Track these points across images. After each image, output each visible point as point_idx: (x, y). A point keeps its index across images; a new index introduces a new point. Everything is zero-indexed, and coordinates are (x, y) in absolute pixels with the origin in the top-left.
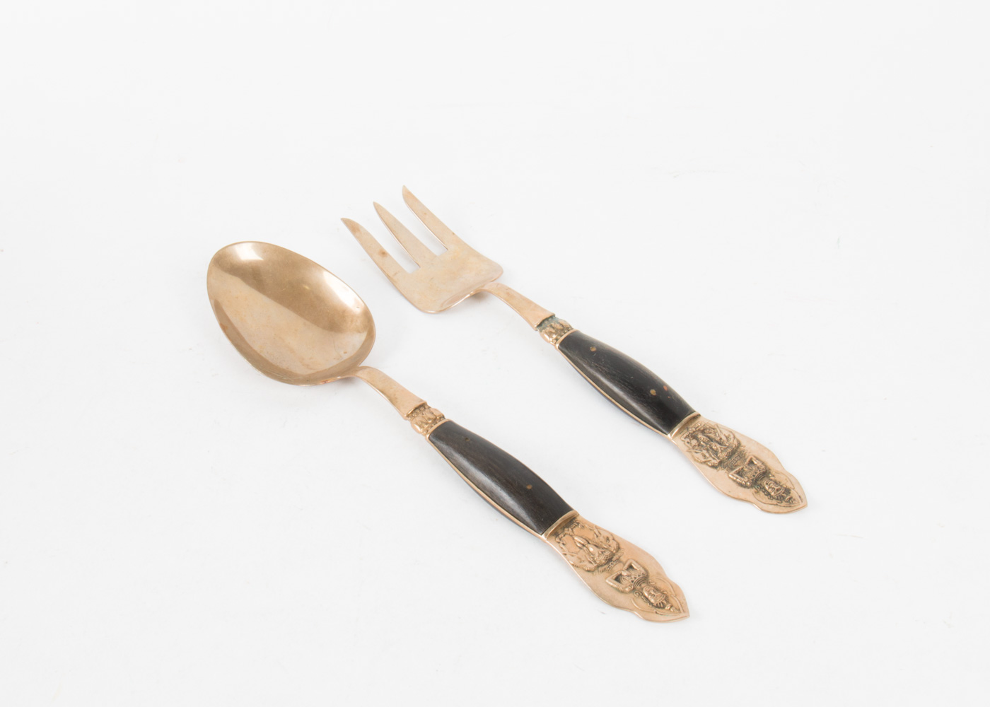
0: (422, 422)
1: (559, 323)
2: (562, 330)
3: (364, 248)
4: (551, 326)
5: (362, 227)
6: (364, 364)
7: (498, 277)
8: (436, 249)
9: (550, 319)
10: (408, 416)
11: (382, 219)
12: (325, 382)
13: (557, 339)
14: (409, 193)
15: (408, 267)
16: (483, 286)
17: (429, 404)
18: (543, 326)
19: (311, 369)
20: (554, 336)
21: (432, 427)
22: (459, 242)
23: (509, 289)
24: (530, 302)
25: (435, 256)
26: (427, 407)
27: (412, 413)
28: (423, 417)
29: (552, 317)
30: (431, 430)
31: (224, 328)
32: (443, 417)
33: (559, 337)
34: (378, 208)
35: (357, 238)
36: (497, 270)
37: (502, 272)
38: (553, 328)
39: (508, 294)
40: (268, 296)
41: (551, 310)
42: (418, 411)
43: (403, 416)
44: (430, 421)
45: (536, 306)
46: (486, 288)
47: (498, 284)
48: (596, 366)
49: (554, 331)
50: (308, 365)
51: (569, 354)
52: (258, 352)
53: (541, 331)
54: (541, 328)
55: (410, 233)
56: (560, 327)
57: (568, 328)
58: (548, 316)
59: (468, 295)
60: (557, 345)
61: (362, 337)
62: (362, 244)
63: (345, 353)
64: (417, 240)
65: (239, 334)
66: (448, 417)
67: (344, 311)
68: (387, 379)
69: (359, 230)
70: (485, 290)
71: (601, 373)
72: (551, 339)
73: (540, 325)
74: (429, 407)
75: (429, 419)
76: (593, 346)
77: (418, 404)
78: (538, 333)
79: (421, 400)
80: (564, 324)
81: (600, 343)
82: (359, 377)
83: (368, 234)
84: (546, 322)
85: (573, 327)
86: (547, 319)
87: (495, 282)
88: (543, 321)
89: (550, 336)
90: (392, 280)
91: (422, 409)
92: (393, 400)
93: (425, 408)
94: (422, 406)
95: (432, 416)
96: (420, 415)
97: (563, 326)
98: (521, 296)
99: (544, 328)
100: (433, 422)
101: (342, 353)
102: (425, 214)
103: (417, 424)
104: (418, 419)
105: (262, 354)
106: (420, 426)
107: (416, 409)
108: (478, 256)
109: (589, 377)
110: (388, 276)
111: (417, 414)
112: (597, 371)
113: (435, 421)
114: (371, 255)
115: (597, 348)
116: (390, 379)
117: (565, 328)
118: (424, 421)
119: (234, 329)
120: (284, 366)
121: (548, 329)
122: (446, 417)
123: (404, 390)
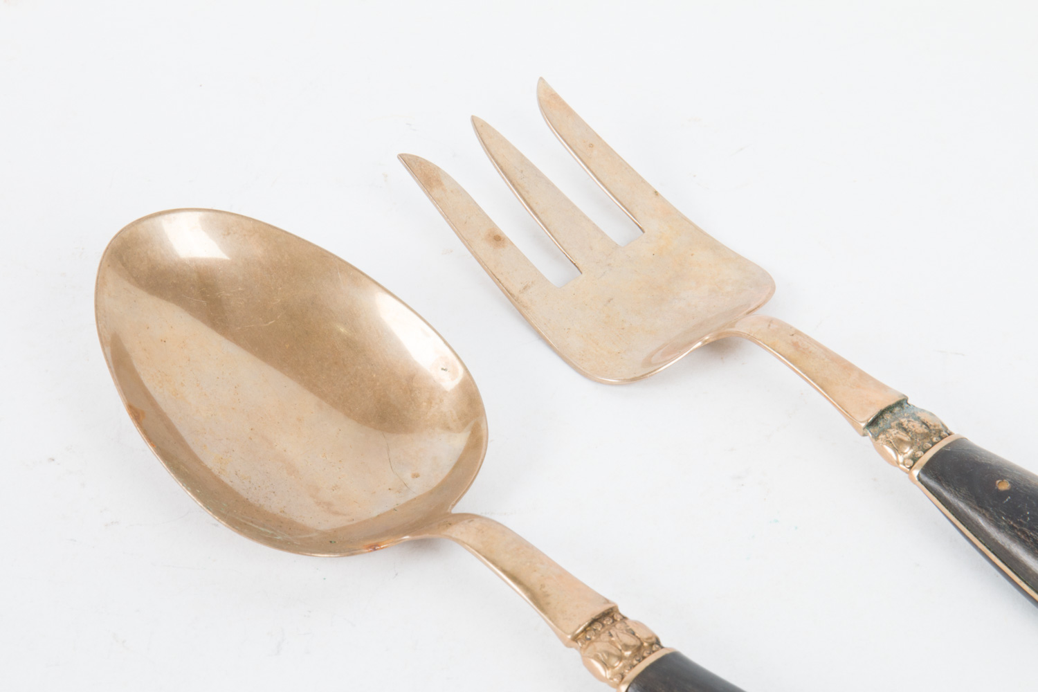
0: (609, 654)
1: (918, 419)
2: (926, 436)
3: (453, 225)
4: (900, 426)
5: (447, 176)
6: (460, 507)
7: (765, 302)
8: (615, 229)
9: (897, 410)
10: (575, 639)
11: (492, 156)
12: (374, 548)
13: (915, 459)
14: (555, 96)
15: (551, 271)
16: (732, 326)
17: (623, 610)
18: (881, 424)
19: (336, 513)
20: (908, 451)
21: (633, 666)
22: (670, 213)
23: (798, 333)
24: (848, 367)
25: (617, 246)
26: (618, 618)
27: (585, 630)
28: (612, 643)
29: (901, 403)
30: (631, 675)
31: (137, 415)
32: (658, 642)
33: (920, 453)
34: (480, 128)
35: (436, 201)
36: (763, 284)
37: (774, 288)
38: (905, 430)
39: (795, 345)
40: (235, 339)
41: (899, 384)
42: (598, 626)
43: (562, 638)
44: (628, 653)
45: (863, 375)
46: (742, 327)
47: (771, 321)
48: (1012, 528)
49: (907, 439)
50: (329, 504)
51: (946, 494)
52: (216, 471)
53: (876, 437)
54: (877, 429)
55: (559, 192)
56: (920, 429)
57: (941, 433)
58: (892, 402)
59: (699, 344)
60: (916, 472)
61: (459, 441)
62: (447, 216)
63: (416, 476)
64: (574, 207)
65: (170, 428)
66: (671, 642)
67: (411, 378)
68: (522, 546)
69: (439, 183)
70: (739, 335)
71: (1023, 543)
72: (901, 459)
73: (873, 423)
74: (624, 618)
75: (626, 647)
76: (1002, 478)
77: (600, 609)
78: (868, 440)
79: (607, 601)
80: (930, 423)
81: (1019, 470)
82: (450, 538)
83: (460, 192)
84: (888, 416)
85: (951, 429)
86: (889, 409)
87: (760, 312)
88: (882, 413)
89: (897, 450)
90: (516, 303)
91: (607, 621)
92: (538, 599)
93: (614, 621)
94: (609, 615)
95: (631, 641)
96: (605, 637)
97: (928, 427)
98: (826, 350)
99: (884, 431)
100: (634, 656)
101: (407, 475)
102: (591, 146)
103: (597, 658)
104: (601, 645)
105: (223, 478)
106: (605, 665)
107: (594, 621)
108: (714, 247)
109: (993, 552)
110: (509, 294)
111: (598, 634)
112: (1015, 537)
113: (639, 651)
114: (468, 243)
115: (1014, 483)
116: (529, 546)
117: (934, 431)
118: (613, 651)
119: (162, 416)
120: (274, 505)
121: (894, 432)
122: (663, 643)
123: (563, 575)
